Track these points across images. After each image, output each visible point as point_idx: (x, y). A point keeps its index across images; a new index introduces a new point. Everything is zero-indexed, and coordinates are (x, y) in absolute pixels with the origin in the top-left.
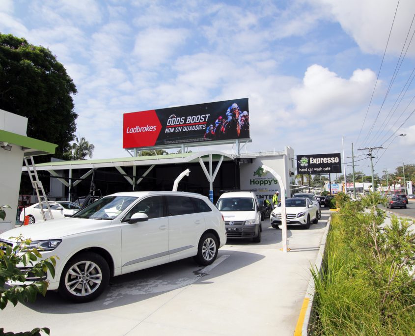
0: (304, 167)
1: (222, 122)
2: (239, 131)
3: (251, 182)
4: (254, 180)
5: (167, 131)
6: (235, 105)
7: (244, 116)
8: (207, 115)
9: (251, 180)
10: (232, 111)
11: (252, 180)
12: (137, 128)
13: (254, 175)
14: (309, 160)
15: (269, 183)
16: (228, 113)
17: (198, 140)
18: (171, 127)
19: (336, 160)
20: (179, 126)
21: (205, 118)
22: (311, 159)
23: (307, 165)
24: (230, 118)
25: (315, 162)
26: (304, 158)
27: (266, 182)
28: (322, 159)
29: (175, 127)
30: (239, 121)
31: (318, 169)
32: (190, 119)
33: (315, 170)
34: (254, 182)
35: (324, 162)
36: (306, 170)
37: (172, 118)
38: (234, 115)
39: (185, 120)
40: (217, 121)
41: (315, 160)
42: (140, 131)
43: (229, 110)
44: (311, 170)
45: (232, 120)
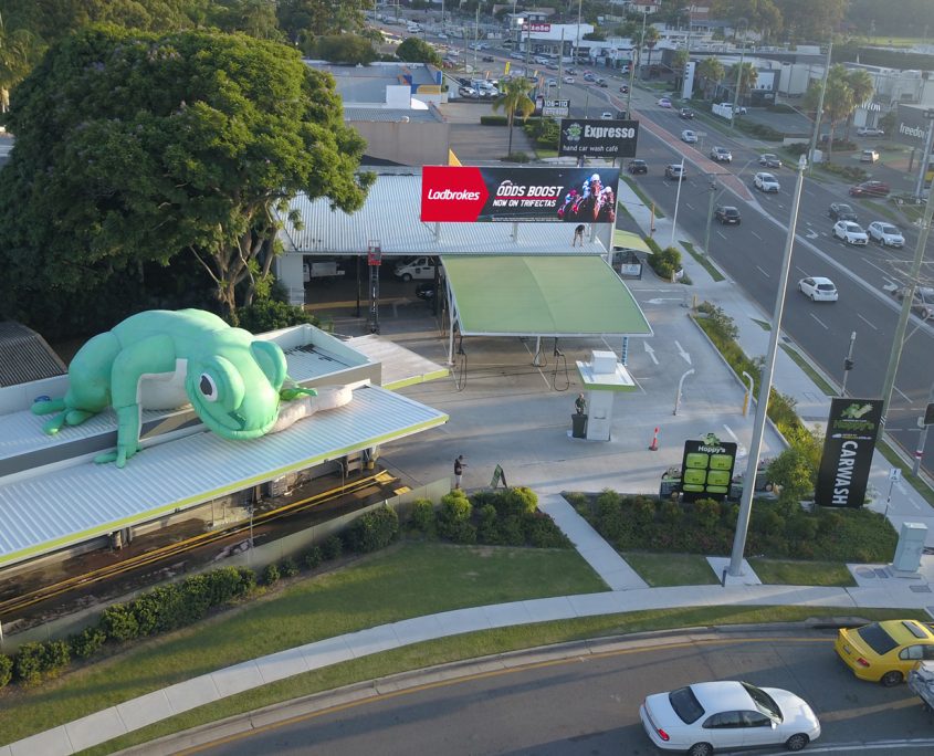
0: (573, 143)
1: (575, 198)
2: (596, 213)
5: (496, 203)
6: (596, 177)
7: (606, 193)
8: (560, 188)
10: (591, 184)
12: (447, 192)
14: (583, 131)
16: (586, 186)
17: (543, 219)
18: (503, 198)
19: (630, 133)
20: (516, 198)
21: (556, 191)
22: (587, 127)
23: (578, 139)
24: (587, 194)
25: (593, 134)
26: (576, 125)
28: (606, 129)
29: (509, 198)
30: (599, 199)
31: (597, 149)
32: (533, 191)
33: (592, 149)
35: (610, 135)
36: (575, 149)
37: (505, 185)
38: (593, 190)
39: (526, 191)
40: (569, 196)
41: (593, 130)
42: (452, 197)
43: (587, 182)
44: (584, 149)
45: (589, 197)
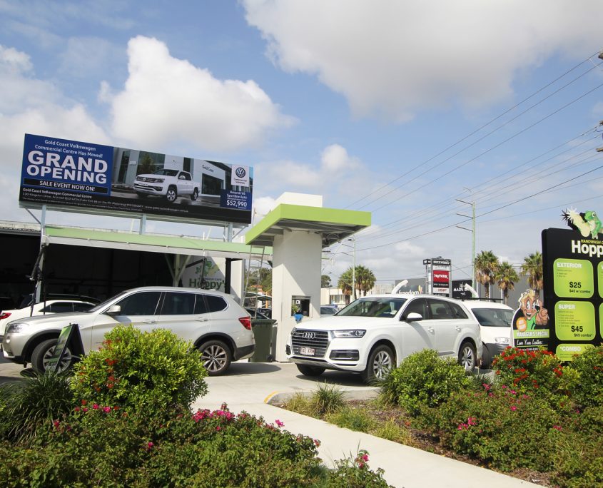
3: (191, 282)
4: (196, 280)
9: (191, 280)
11: (193, 281)
13: (196, 273)
15: (217, 287)
27: (213, 285)
34: (195, 282)
